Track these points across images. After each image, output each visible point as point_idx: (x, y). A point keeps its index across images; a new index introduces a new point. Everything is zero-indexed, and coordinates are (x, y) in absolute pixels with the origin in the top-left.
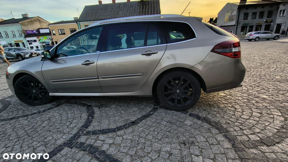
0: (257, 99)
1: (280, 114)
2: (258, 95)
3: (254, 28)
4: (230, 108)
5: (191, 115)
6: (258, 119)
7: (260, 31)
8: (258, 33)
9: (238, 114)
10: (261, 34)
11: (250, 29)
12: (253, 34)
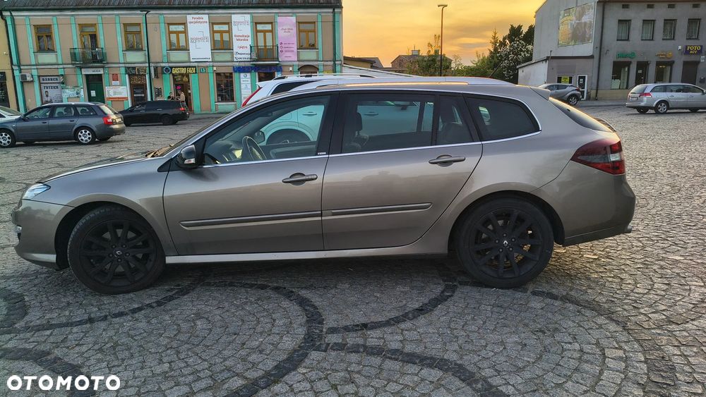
0: (662, 263)
1: (702, 284)
2: (664, 255)
3: (652, 71)
4: (610, 279)
5: (534, 293)
6: (663, 293)
7: (670, 82)
8: (665, 89)
9: (627, 288)
10: (672, 91)
11: (640, 72)
12: (650, 93)
